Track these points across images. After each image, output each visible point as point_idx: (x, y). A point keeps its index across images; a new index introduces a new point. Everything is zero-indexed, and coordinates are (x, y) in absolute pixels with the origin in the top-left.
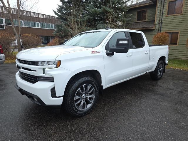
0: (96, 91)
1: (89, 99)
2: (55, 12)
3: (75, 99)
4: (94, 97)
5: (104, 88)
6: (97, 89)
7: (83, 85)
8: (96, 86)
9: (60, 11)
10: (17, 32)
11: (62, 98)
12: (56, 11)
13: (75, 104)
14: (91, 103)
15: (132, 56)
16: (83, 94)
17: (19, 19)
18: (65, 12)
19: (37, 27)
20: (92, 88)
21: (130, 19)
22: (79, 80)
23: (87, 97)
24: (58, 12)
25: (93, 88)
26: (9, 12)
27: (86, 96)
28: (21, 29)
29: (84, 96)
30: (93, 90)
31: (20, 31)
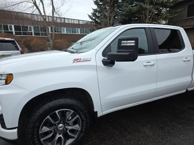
0: (82, 121)
1: (69, 131)
2: (89, 16)
3: (40, 132)
4: (80, 129)
5: (99, 115)
6: (83, 117)
7: (57, 112)
8: (81, 113)
9: (94, 14)
10: (51, 38)
11: (16, 130)
12: (91, 15)
13: (42, 140)
14: (72, 137)
15: (156, 65)
16: (58, 125)
17: (53, 25)
18: (99, 15)
19: (77, 34)
20: (76, 115)
21: (177, 15)
22: (48, 104)
23: (67, 129)
24: (93, 16)
25: (78, 116)
26: (45, 19)
27: (66, 127)
28: (55, 35)
29: (61, 127)
30: (78, 118)
31: (53, 37)
